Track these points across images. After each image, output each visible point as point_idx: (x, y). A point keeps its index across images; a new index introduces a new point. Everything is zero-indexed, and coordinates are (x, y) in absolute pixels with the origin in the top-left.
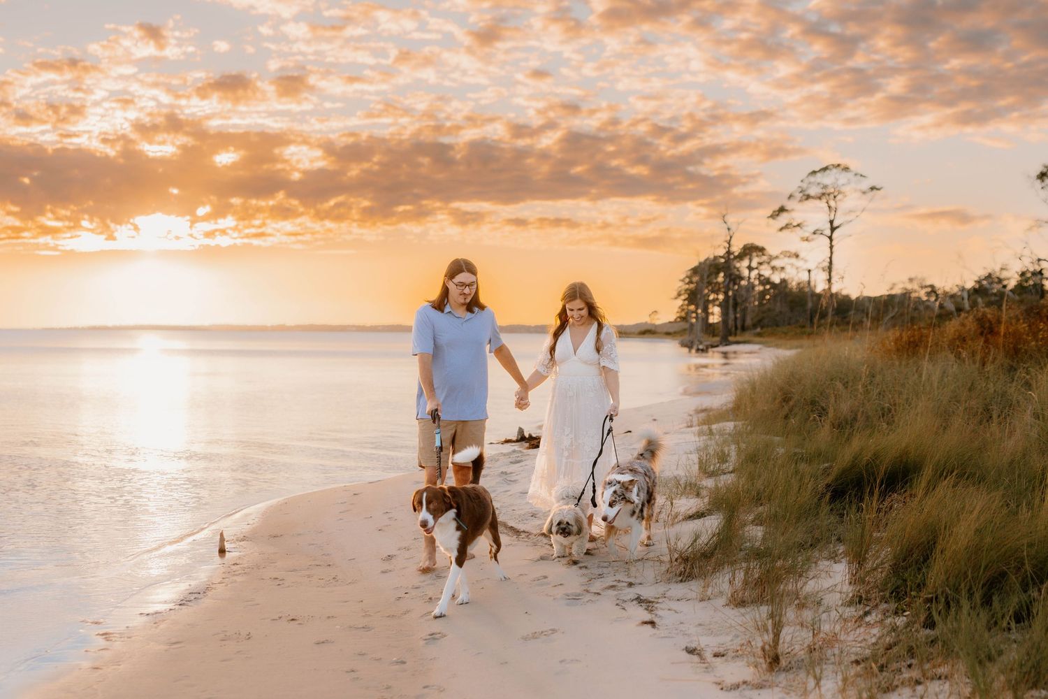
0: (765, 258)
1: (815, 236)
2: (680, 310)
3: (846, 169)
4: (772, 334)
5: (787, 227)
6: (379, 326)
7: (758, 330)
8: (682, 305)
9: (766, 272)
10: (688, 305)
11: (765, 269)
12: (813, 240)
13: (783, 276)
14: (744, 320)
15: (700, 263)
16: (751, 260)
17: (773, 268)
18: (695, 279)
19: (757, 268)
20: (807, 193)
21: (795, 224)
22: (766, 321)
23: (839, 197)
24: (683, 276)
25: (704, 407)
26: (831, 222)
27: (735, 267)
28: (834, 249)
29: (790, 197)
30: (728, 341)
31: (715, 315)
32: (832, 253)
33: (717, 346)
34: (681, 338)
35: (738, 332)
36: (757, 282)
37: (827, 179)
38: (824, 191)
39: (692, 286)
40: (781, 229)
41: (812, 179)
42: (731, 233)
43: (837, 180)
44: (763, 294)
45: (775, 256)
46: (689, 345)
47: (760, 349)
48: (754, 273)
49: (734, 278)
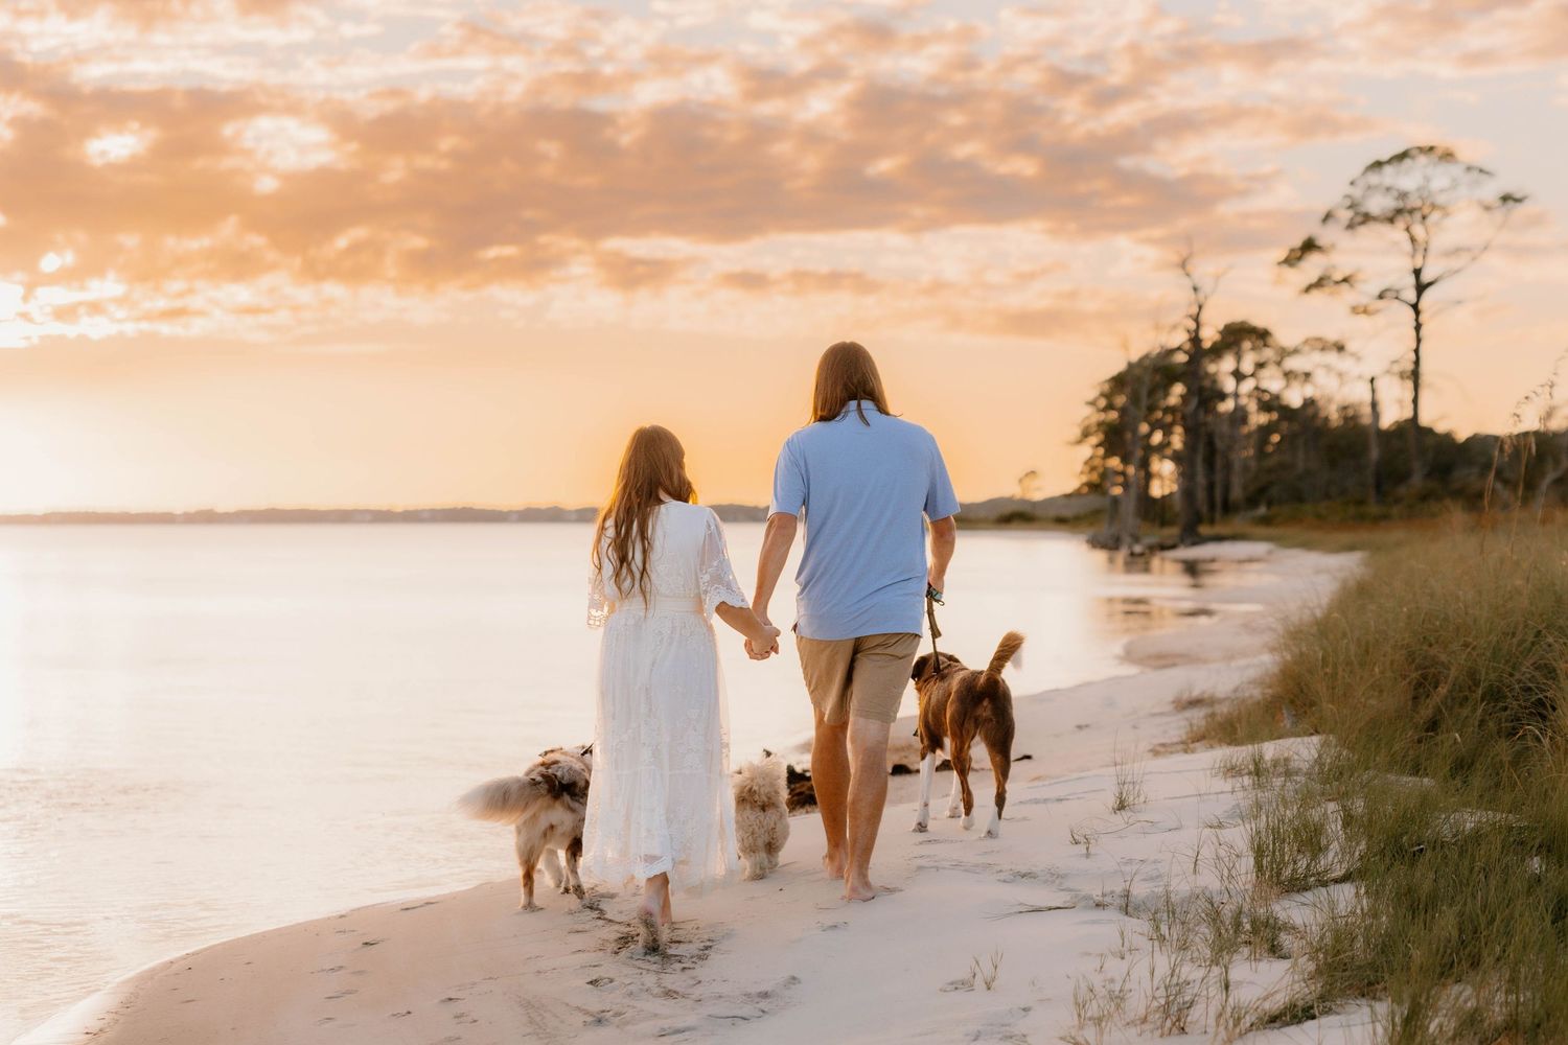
0: (1268, 354)
1: (1381, 304)
2: (1087, 469)
3: (1448, 156)
4: (1294, 520)
5: (1320, 283)
6: (423, 511)
7: (1262, 510)
8: (1091, 458)
9: (1272, 382)
10: (1107, 456)
11: (1272, 377)
12: (1377, 311)
13: (1309, 391)
14: (1227, 488)
15: (1131, 366)
16: (1239, 358)
17: (1289, 375)
18: (1121, 400)
19: (1252, 375)
20: (1363, 209)
21: (1338, 276)
22: (1274, 491)
23: (1434, 217)
24: (1093, 394)
25: (1196, 693)
26: (1417, 273)
27: (1207, 374)
28: (1424, 332)
29: (1328, 217)
30: (1197, 534)
31: (1165, 479)
32: (1419, 340)
33: (1173, 547)
34: (1091, 531)
35: (1218, 516)
36: (1252, 406)
37: (1408, 179)
38: (1400, 204)
39: (1113, 415)
40: (1308, 289)
41: (1374, 179)
42: (1201, 296)
43: (1427, 179)
44: (1265, 431)
45: (1292, 350)
46: (1110, 544)
47: (1270, 552)
48: (1248, 386)
49: (1206, 395)
